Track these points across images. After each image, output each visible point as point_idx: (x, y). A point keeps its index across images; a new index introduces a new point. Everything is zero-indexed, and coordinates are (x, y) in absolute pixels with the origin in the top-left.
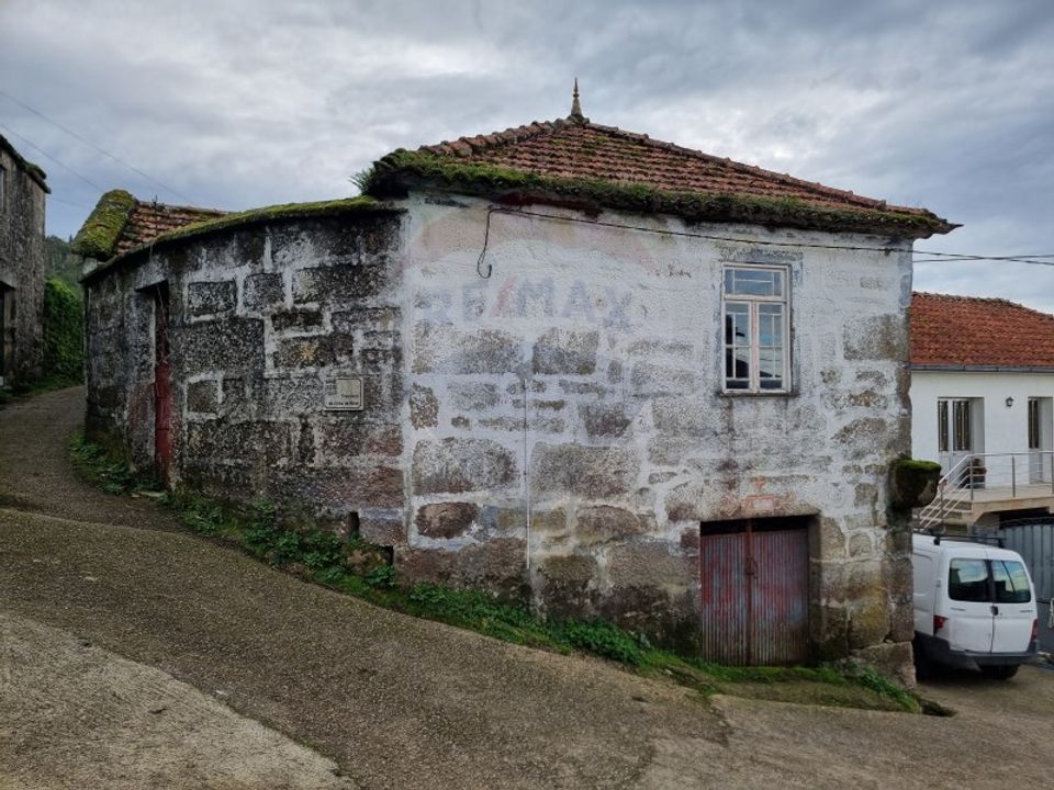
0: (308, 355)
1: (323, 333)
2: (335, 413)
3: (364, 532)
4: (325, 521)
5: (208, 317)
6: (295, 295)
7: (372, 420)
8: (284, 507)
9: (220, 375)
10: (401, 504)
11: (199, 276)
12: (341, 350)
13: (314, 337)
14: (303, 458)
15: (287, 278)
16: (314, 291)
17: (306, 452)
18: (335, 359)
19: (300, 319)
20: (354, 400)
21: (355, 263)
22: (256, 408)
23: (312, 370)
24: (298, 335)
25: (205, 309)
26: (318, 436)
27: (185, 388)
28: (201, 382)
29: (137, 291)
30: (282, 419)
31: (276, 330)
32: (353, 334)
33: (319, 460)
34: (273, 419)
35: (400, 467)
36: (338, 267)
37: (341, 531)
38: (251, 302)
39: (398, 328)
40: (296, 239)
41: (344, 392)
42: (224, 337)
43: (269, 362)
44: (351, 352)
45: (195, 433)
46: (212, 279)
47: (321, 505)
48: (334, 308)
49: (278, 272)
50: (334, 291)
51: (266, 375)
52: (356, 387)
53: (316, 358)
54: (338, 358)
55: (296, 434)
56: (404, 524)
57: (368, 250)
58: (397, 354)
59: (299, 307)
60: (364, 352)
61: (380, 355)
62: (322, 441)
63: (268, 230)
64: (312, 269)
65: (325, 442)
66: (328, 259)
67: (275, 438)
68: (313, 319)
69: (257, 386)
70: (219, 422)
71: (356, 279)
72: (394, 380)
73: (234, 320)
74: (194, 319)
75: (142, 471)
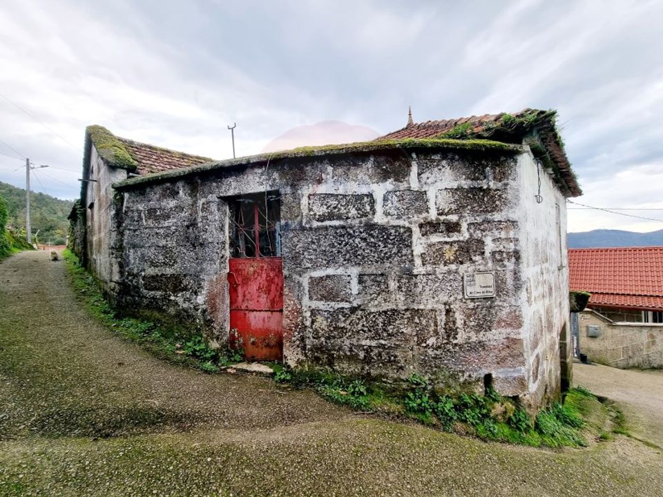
0: (449, 255)
1: (461, 239)
2: (473, 300)
3: (497, 387)
4: (467, 384)
5: (336, 223)
6: (438, 210)
7: (500, 304)
8: (433, 377)
9: (354, 271)
10: (523, 363)
11: (322, 189)
12: (475, 252)
13: (455, 242)
14: (448, 336)
15: (431, 195)
16: (454, 207)
17: (451, 331)
18: (471, 259)
19: (442, 227)
20: (488, 289)
21: (485, 187)
22: (403, 299)
23: (453, 267)
24: (442, 240)
25: (331, 217)
26: (459, 318)
27: (305, 281)
28: (328, 277)
29: (220, 198)
30: (429, 307)
31: (423, 235)
32: (484, 239)
33: (461, 337)
34: (422, 307)
35: (521, 337)
36: (472, 190)
37: (479, 390)
38: (393, 211)
39: (516, 236)
40: (437, 165)
41: (481, 285)
42: (357, 240)
43: (418, 261)
44: (483, 253)
45: (320, 319)
46: (341, 191)
47: (463, 372)
48: (470, 219)
49: (423, 190)
50: (469, 207)
51: (415, 272)
52: (490, 280)
53: (456, 258)
54: (474, 258)
55: (442, 318)
56: (526, 378)
57: (495, 178)
58: (517, 255)
59: (442, 218)
60: (493, 253)
61: (505, 255)
62: (463, 322)
63: (414, 156)
64: (451, 189)
65: (465, 322)
66: (466, 184)
67: (424, 323)
68: (452, 228)
69: (404, 281)
70: (353, 310)
71: (486, 199)
72: (515, 274)
73: (370, 227)
74: (315, 224)
75: (223, 346)
